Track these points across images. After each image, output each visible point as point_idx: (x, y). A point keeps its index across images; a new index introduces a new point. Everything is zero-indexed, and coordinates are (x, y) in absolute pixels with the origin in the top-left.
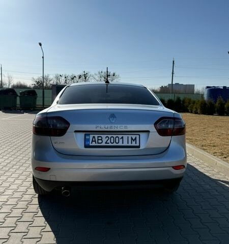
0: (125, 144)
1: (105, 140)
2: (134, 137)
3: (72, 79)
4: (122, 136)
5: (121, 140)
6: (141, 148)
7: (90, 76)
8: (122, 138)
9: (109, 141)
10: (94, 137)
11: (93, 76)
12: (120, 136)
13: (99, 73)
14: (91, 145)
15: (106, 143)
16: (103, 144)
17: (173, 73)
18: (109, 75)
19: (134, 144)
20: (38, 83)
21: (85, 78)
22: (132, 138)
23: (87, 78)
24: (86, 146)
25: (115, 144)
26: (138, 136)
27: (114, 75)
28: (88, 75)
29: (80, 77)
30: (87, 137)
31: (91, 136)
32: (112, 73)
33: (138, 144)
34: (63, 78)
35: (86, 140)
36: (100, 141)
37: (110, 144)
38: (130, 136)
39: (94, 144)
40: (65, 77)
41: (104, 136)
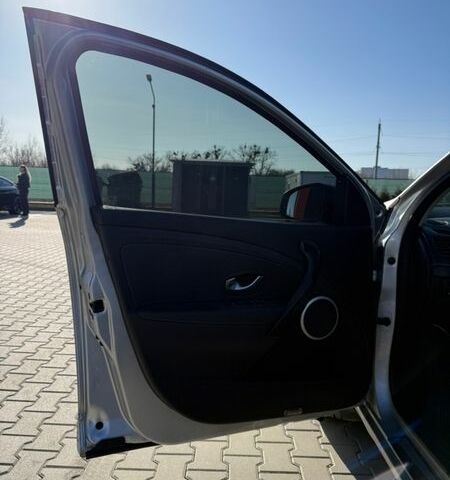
13: (241, 148)
17: (378, 147)
18: (258, 153)
20: (137, 166)
23: (220, 157)
27: (267, 152)
28: (222, 152)
29: (207, 156)
32: (263, 149)
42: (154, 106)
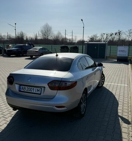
0: (34, 92)
1: (26, 89)
2: (38, 89)
3: (111, 35)
4: (34, 88)
5: (33, 90)
6: (41, 95)
7: (123, 33)
8: (34, 89)
9: (28, 90)
10: (23, 87)
11: (124, 33)
12: (33, 88)
13: (129, 31)
14: (21, 90)
15: (27, 90)
16: (26, 91)
19: (38, 93)
20: (91, 39)
21: (119, 34)
22: (38, 90)
23: (121, 34)
24: (20, 91)
25: (30, 92)
26: (40, 89)
28: (122, 32)
29: (116, 34)
30: (20, 87)
31: (22, 86)
33: (40, 93)
34: (105, 35)
35: (20, 88)
36: (25, 89)
37: (28, 91)
38: (37, 88)
39: (22, 90)
40: (107, 35)
41: (26, 87)
42: (84, 27)
